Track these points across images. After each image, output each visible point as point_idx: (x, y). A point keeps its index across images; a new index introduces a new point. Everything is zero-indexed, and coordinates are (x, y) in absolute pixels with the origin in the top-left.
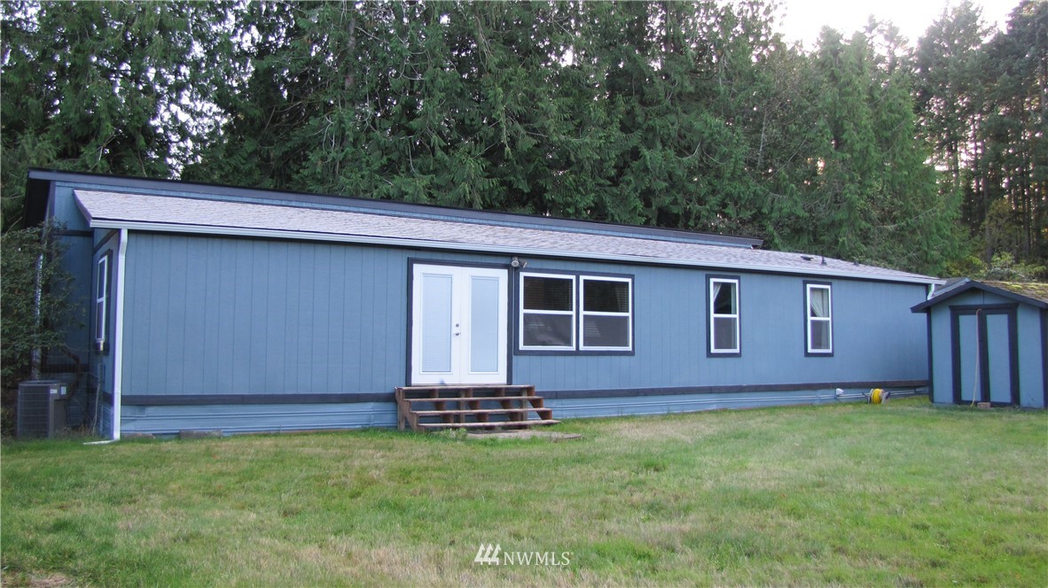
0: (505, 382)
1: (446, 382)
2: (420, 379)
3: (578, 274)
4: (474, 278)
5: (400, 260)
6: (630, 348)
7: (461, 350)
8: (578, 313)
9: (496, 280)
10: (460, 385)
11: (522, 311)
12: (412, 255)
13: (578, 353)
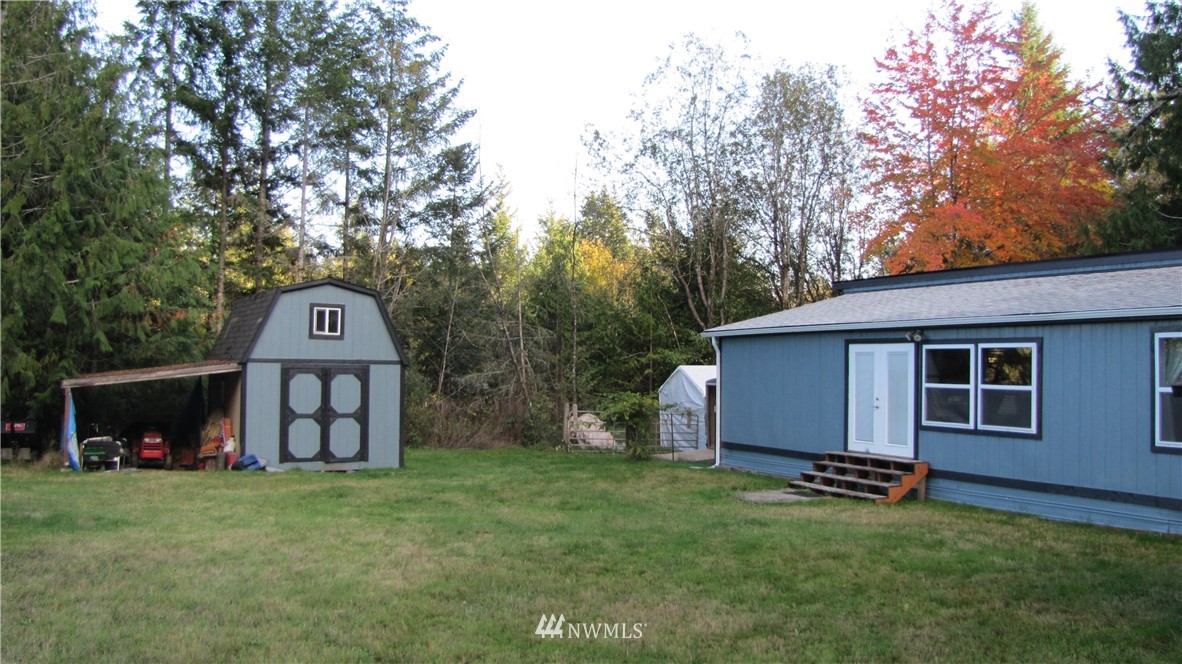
0: (912, 456)
1: (871, 451)
2: (856, 446)
3: (976, 342)
4: (891, 355)
5: (840, 341)
6: (1033, 430)
7: (881, 421)
8: (975, 386)
9: (905, 354)
10: (879, 455)
11: (925, 385)
12: (848, 337)
13: (976, 432)
